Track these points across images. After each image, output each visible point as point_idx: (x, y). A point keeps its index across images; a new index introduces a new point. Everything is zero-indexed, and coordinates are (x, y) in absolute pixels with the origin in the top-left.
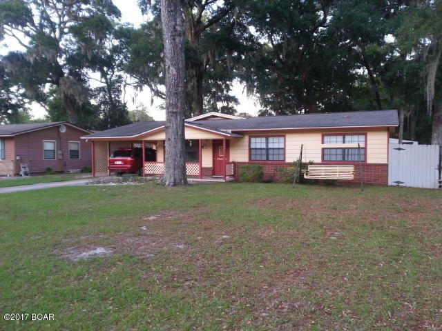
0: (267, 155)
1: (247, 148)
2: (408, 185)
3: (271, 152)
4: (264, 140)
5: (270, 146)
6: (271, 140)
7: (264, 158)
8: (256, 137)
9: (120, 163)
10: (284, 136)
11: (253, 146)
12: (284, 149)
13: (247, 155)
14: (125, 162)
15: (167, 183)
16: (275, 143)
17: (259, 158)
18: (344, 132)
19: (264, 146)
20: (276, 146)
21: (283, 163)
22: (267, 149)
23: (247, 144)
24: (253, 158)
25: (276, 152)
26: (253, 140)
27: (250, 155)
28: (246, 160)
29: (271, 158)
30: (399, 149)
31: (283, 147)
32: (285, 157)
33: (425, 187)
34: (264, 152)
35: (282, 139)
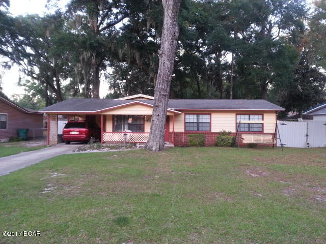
0: (198, 127)
1: (183, 122)
2: (289, 146)
3: (200, 125)
4: (195, 116)
5: (200, 121)
6: (200, 116)
7: (196, 129)
8: (189, 114)
9: (76, 133)
10: (210, 114)
11: (187, 121)
12: (210, 123)
13: (183, 127)
14: (81, 132)
15: (154, 149)
16: (204, 119)
17: (191, 129)
18: (249, 113)
19: (195, 121)
20: (204, 121)
21: (209, 132)
22: (198, 123)
23: (183, 119)
24: (187, 129)
25: (204, 125)
26: (187, 116)
27: (185, 127)
28: (182, 130)
29: (200, 129)
30: (283, 124)
31: (209, 121)
32: (210, 129)
33: (298, 147)
34: (196, 125)
35: (208, 116)
